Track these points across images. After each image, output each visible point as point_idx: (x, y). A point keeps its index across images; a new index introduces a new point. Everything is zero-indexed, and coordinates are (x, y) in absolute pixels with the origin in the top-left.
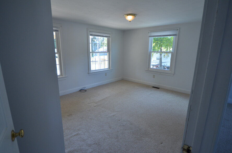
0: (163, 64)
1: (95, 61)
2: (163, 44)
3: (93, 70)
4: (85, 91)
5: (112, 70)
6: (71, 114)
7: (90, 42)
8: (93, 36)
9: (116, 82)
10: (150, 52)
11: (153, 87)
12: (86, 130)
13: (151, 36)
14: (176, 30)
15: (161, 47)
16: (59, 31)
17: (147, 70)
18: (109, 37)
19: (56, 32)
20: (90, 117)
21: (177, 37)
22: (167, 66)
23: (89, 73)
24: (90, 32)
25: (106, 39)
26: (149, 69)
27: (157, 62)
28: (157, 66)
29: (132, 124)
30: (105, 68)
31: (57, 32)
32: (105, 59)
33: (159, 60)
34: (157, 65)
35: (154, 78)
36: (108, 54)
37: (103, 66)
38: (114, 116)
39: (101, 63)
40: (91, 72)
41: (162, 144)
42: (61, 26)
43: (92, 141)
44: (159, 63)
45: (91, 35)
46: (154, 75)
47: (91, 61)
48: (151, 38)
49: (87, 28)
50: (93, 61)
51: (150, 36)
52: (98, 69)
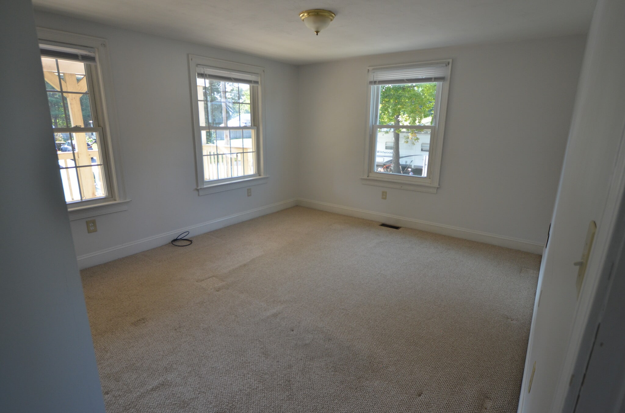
0: (402, 161)
1: (216, 153)
2: (403, 108)
3: (212, 179)
4: (188, 243)
5: (267, 178)
6: (143, 319)
7: (201, 96)
8: (207, 78)
9: (278, 212)
10: (373, 126)
11: (384, 225)
12: (190, 369)
13: (375, 83)
14: (444, 65)
15: (398, 117)
16: (97, 59)
17: (366, 177)
18: (256, 82)
19: (89, 63)
20: (202, 325)
21: (447, 84)
22: (413, 167)
23: (198, 190)
24: (198, 65)
25: (245, 88)
26: (370, 175)
27: (386, 154)
28: (387, 168)
29: (330, 340)
30: (246, 174)
31: (92, 64)
32: (246, 149)
33: (392, 151)
34: (388, 165)
35: (385, 198)
36: (252, 132)
37: (240, 167)
38: (275, 315)
39: (233, 160)
40: (205, 187)
41: (420, 395)
42: (104, 45)
43: (211, 403)
44: (391, 158)
45: (202, 75)
46: (386, 193)
47: (205, 152)
48: (376, 86)
49: (188, 55)
50: (212, 153)
51: (371, 83)
52: (226, 177)
